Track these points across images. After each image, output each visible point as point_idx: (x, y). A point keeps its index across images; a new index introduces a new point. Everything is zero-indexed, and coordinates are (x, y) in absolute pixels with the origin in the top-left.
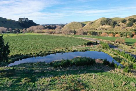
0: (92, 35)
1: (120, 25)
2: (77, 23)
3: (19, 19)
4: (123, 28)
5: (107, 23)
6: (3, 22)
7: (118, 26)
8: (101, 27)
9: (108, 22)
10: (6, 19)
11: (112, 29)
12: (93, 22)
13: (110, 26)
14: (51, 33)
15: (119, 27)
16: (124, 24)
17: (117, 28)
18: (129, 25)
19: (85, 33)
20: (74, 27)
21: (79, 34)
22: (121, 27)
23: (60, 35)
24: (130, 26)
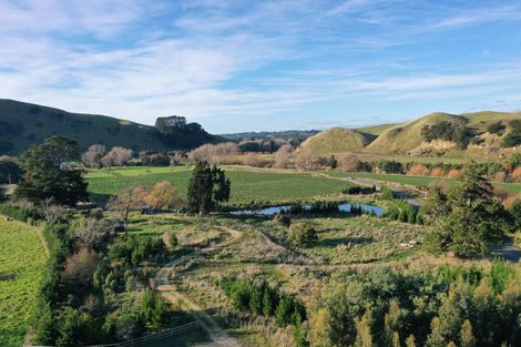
0: (387, 171)
1: (483, 141)
2: (348, 134)
3: (159, 119)
4: (492, 150)
5: (441, 134)
6: (109, 129)
7: (479, 143)
8: (425, 145)
9: (444, 130)
10: (117, 121)
11: (460, 152)
12: (400, 130)
13: (454, 144)
14: (262, 164)
15: (480, 147)
16: (495, 136)
17: (475, 151)
18: (512, 142)
19: (365, 167)
20: (335, 144)
21: (344, 169)
22: (488, 146)
23: (290, 171)
24: (514, 145)
